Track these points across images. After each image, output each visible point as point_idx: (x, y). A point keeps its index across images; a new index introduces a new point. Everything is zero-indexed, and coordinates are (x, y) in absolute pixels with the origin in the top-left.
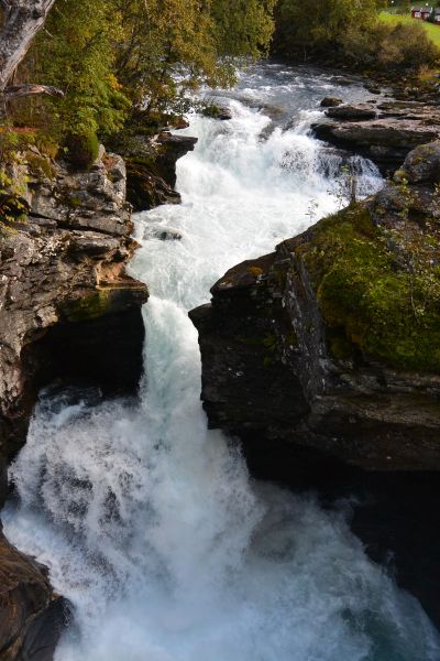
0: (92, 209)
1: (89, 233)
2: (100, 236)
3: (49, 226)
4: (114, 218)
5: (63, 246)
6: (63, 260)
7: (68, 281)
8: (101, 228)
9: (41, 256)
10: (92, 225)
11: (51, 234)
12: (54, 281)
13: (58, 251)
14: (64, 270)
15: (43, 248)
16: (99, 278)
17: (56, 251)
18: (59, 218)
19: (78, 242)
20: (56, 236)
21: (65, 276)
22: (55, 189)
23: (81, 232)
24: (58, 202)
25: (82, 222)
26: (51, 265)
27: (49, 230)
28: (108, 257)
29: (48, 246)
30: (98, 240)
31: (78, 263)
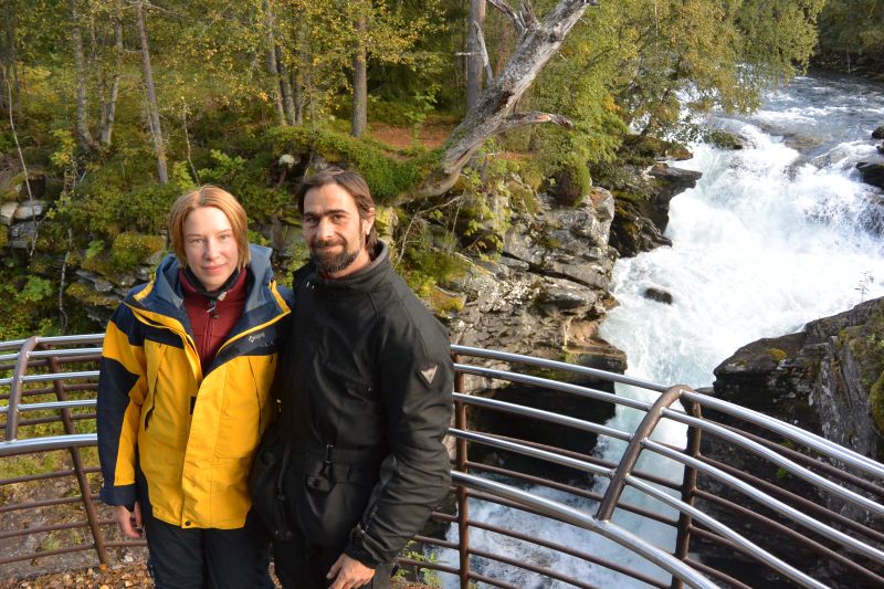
0: (571, 253)
1: (564, 282)
2: (575, 286)
3: (519, 269)
4: (595, 267)
5: (531, 293)
6: (529, 311)
7: (530, 336)
8: (579, 277)
9: (504, 303)
10: (568, 273)
11: (518, 277)
12: (514, 334)
13: (525, 299)
14: (528, 322)
15: (507, 294)
16: (567, 338)
17: (522, 299)
18: (533, 261)
19: (550, 291)
20: (524, 281)
21: (528, 330)
22: (532, 226)
23: (554, 280)
24: (534, 242)
25: (557, 267)
26: (513, 314)
27: (518, 273)
28: (581, 313)
29: (513, 292)
30: (572, 291)
31: (544, 315)
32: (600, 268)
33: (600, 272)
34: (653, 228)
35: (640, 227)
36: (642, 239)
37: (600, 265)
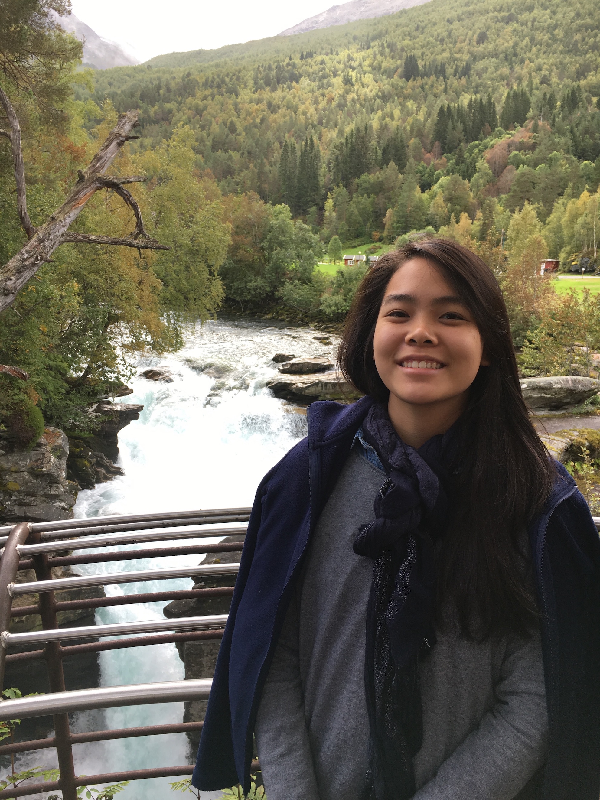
0: (32, 494)
4: (57, 503)
10: (29, 515)
25: (17, 511)
32: (63, 504)
33: (63, 508)
34: (106, 461)
35: (94, 461)
36: (97, 472)
37: (63, 501)
